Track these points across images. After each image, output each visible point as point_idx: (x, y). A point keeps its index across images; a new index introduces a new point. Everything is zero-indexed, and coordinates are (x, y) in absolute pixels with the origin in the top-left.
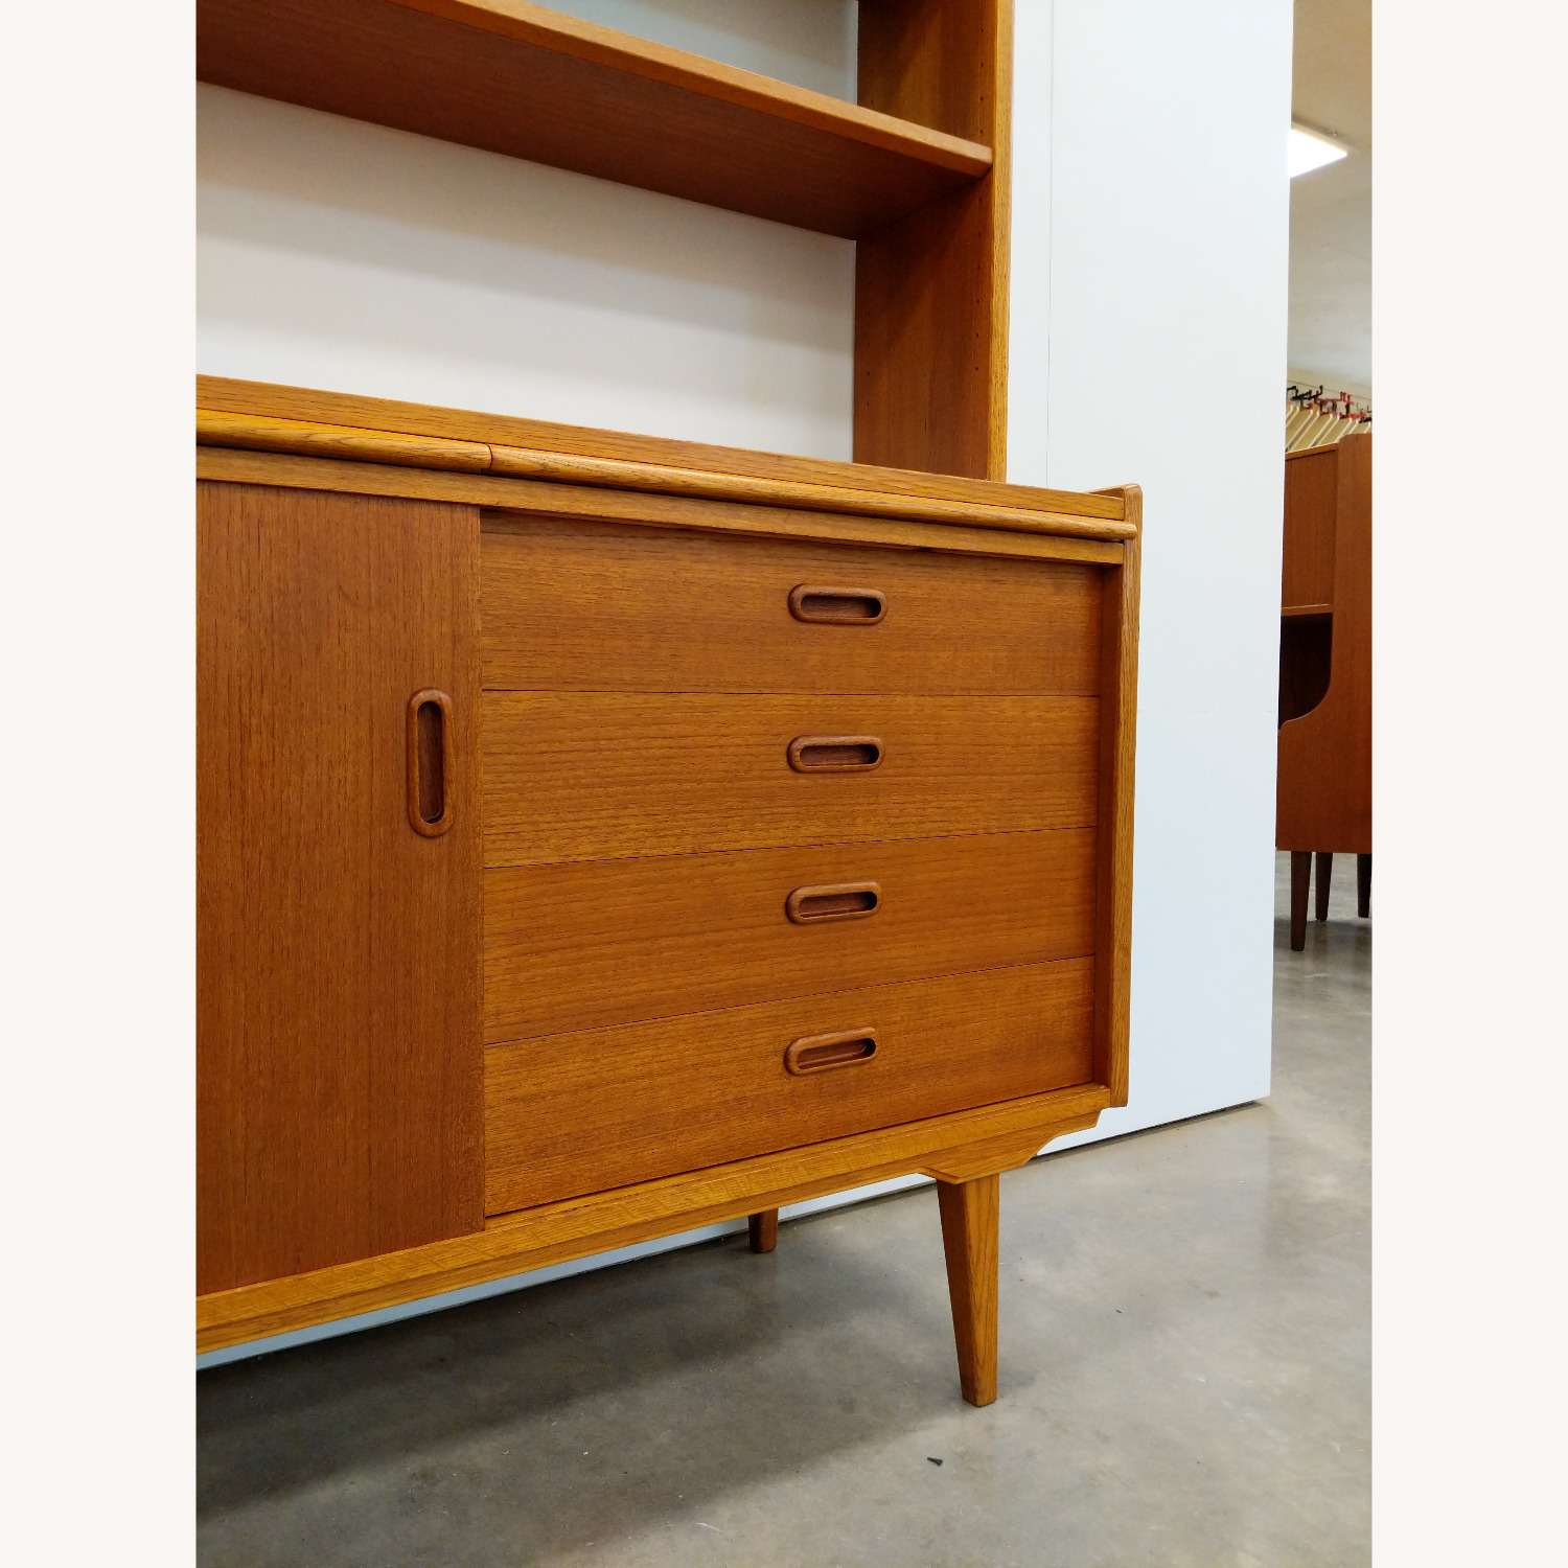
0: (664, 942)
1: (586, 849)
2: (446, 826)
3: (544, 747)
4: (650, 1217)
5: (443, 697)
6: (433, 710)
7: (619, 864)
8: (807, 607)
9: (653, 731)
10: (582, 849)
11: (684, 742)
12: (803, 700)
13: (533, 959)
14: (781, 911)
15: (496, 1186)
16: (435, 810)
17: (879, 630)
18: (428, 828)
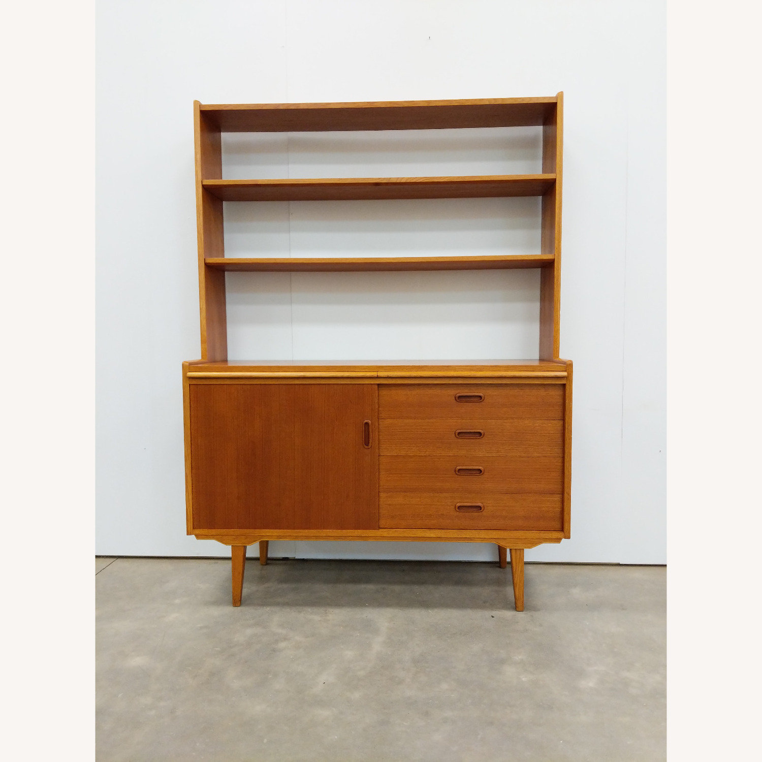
0: (421, 475)
1: (403, 453)
2: (369, 447)
3: (393, 431)
4: (415, 536)
5: (370, 422)
6: (367, 424)
7: (411, 457)
8: (460, 398)
9: (419, 427)
10: (402, 453)
11: (427, 430)
12: (459, 421)
13: (391, 475)
14: (453, 471)
15: (382, 522)
16: (367, 443)
17: (483, 403)
18: (366, 447)
